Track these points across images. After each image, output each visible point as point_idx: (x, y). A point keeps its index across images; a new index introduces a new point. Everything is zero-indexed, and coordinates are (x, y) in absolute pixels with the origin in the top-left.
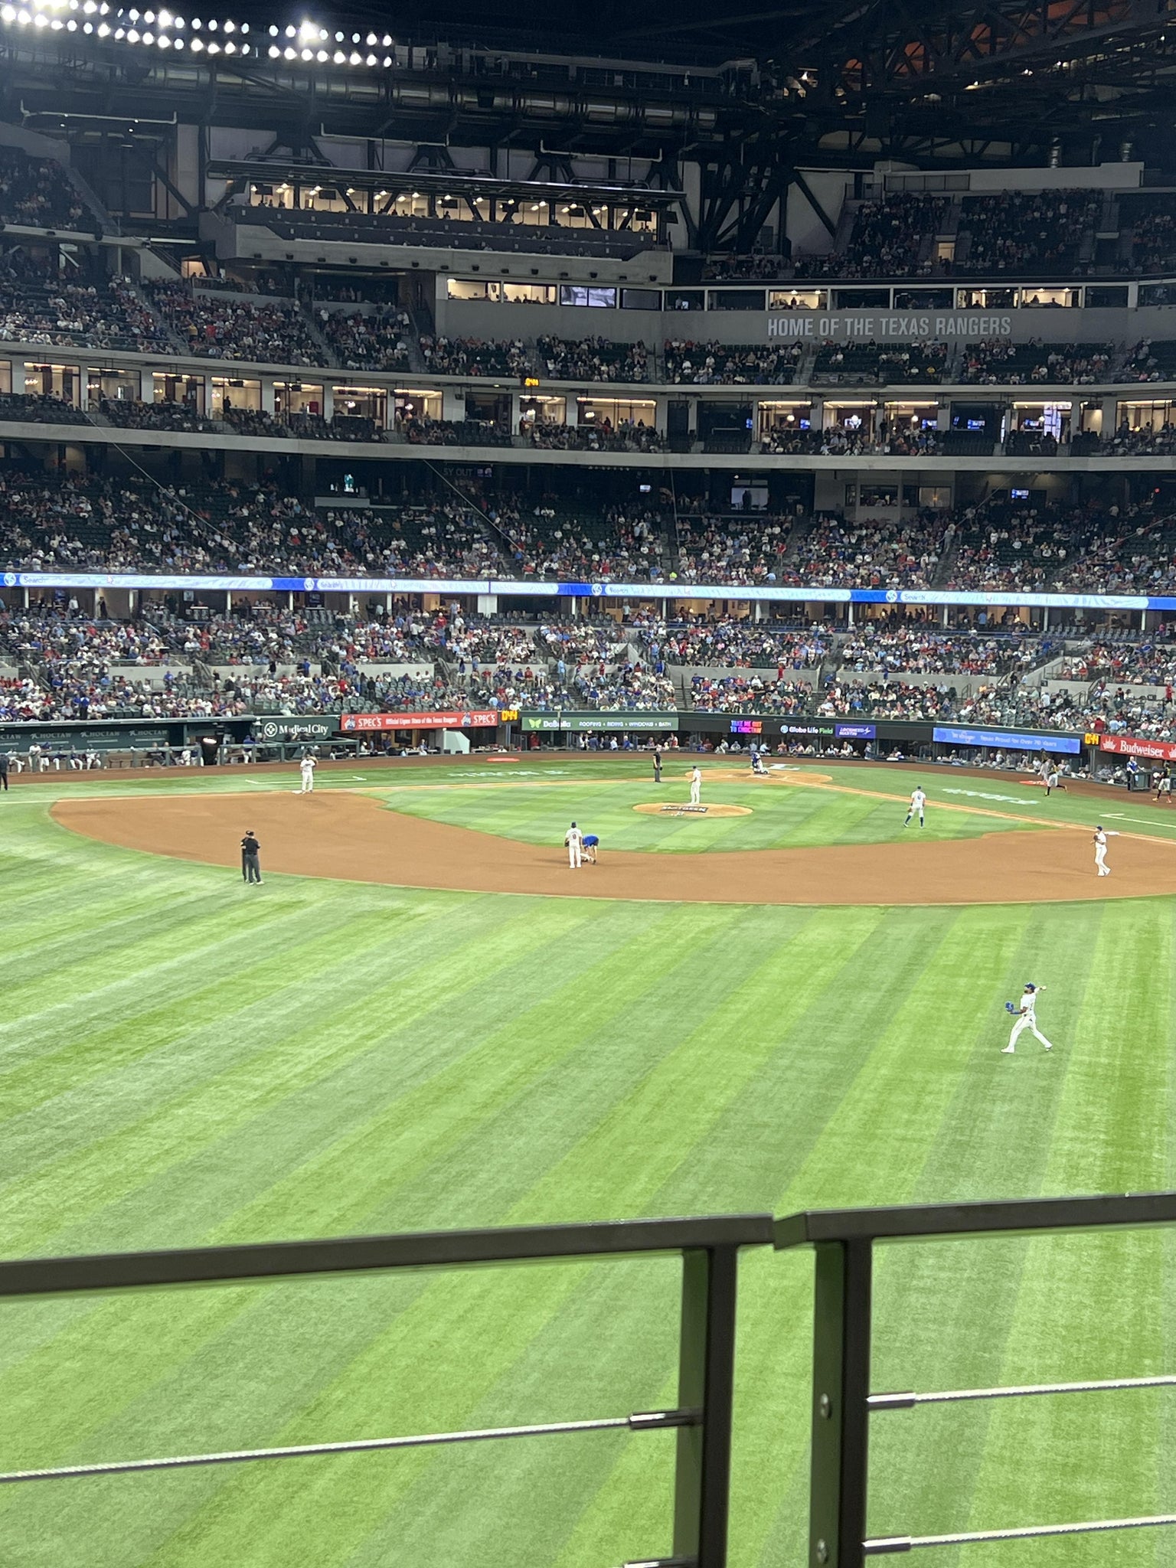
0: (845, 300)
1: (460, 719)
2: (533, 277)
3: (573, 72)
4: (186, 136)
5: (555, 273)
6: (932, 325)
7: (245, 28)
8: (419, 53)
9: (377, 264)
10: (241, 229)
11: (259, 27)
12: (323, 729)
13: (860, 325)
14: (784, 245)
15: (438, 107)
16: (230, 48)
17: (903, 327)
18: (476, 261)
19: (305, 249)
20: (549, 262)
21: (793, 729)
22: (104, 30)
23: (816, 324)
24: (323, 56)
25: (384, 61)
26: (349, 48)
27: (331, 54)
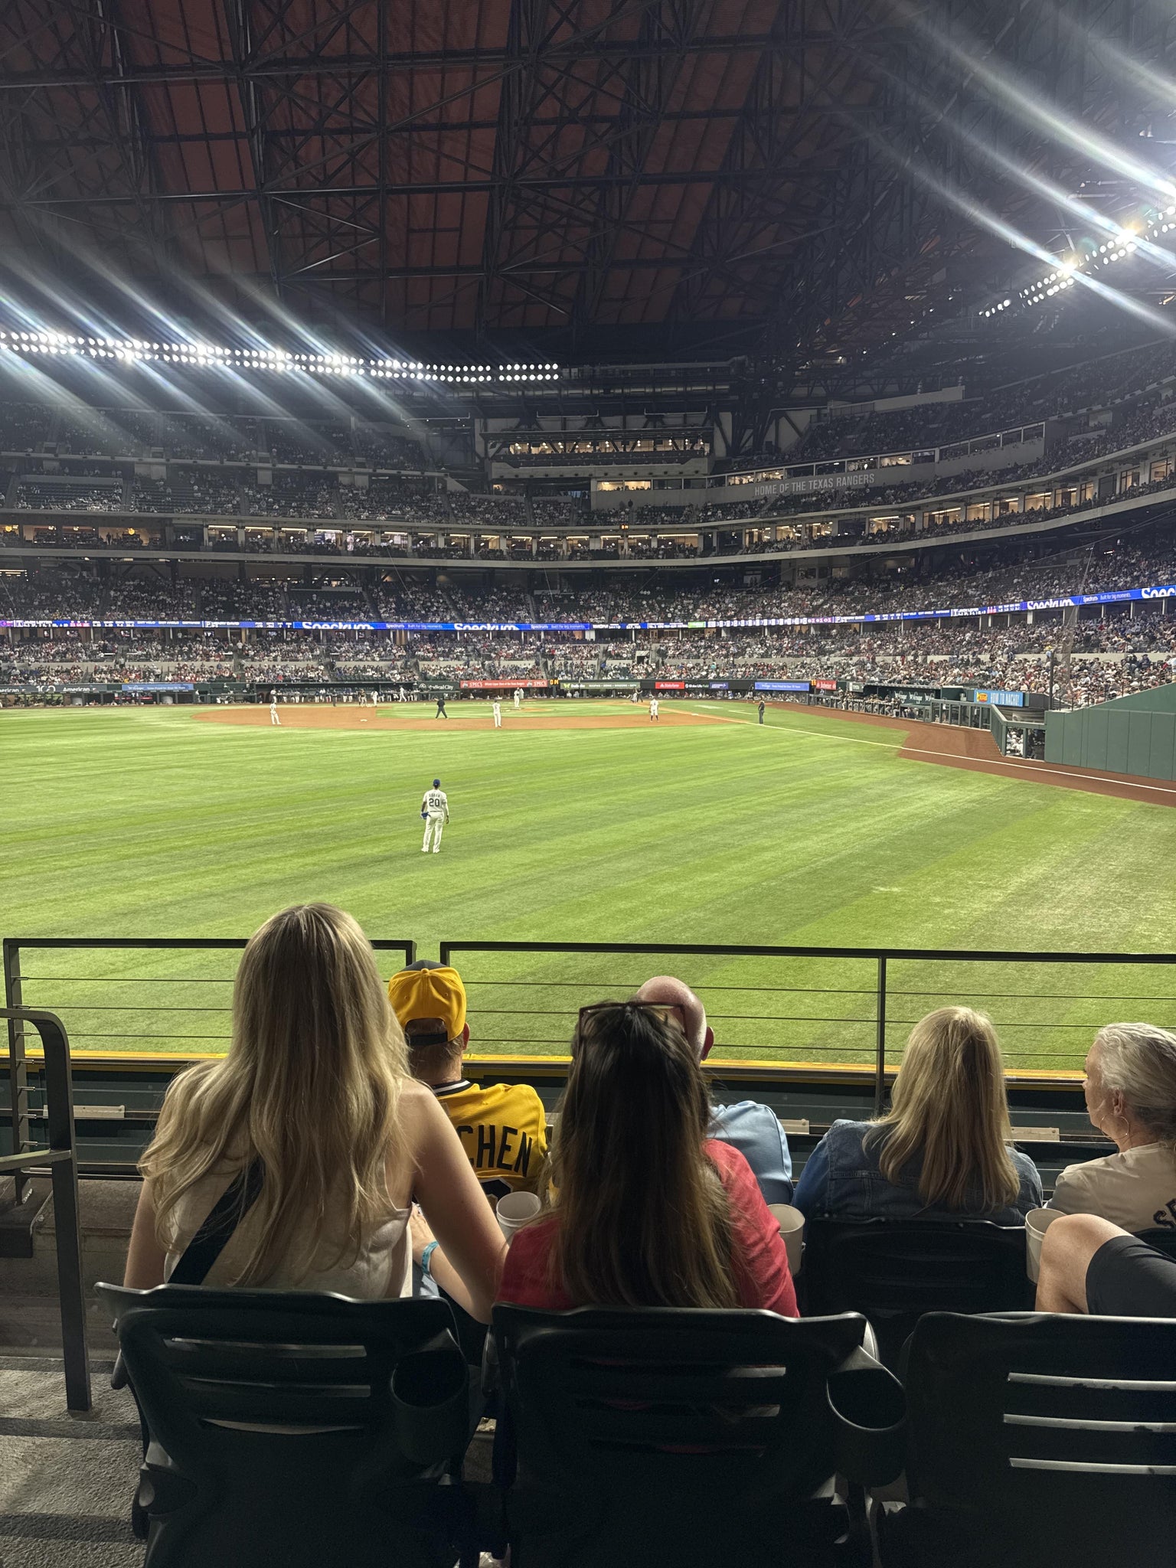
0: (794, 473)
1: (526, 683)
2: (636, 478)
3: (652, 372)
4: (478, 425)
5: (647, 473)
6: (834, 482)
7: (488, 368)
8: (574, 370)
9: (558, 476)
10: (495, 465)
11: (495, 367)
13: (799, 486)
14: (777, 449)
15: (587, 397)
16: (481, 379)
17: (820, 485)
18: (607, 471)
19: (525, 472)
20: (643, 468)
21: (691, 686)
22: (420, 376)
23: (778, 487)
24: (524, 378)
25: (556, 377)
26: (536, 372)
27: (528, 376)
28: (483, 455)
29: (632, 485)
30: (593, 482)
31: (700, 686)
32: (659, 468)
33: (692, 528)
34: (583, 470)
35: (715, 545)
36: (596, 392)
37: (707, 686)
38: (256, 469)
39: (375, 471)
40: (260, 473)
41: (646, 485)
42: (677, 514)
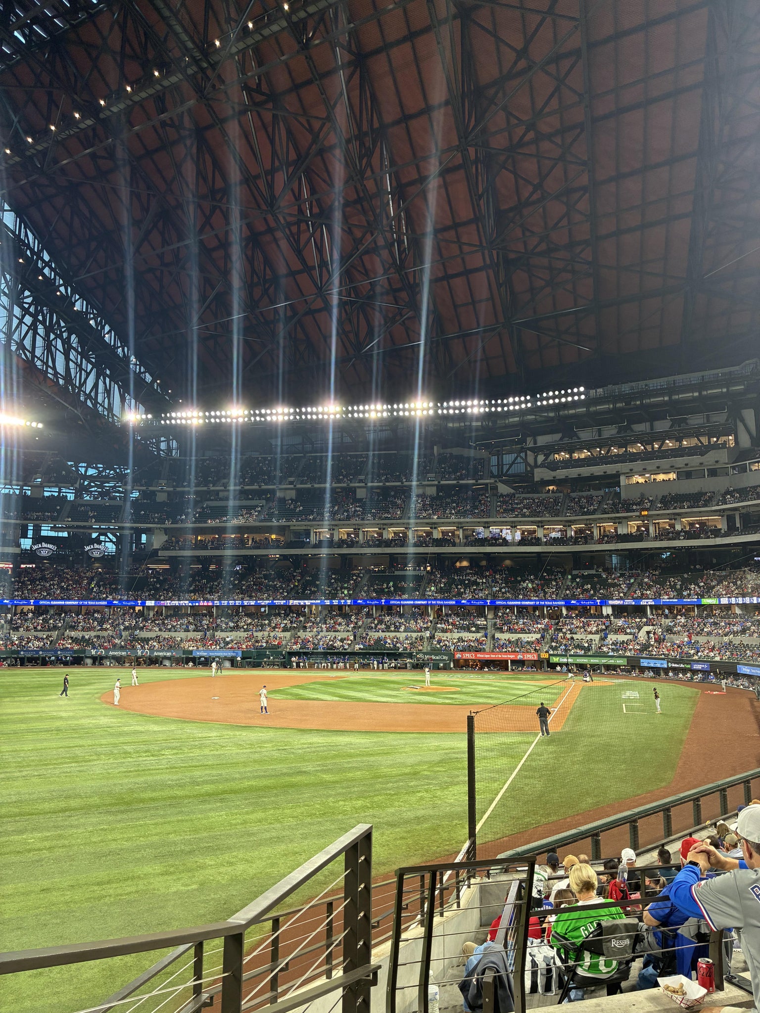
1: (516, 656)
2: (659, 470)
5: (668, 466)
7: (528, 398)
8: (599, 390)
9: (588, 474)
10: (536, 470)
11: (533, 396)
12: (445, 657)
15: (612, 411)
16: (524, 406)
18: (631, 467)
19: (561, 474)
20: (665, 463)
22: (476, 411)
24: (557, 401)
25: (583, 397)
26: (566, 395)
27: (560, 399)
28: (532, 464)
29: (661, 477)
30: (622, 478)
31: (682, 666)
32: (680, 461)
33: (712, 511)
34: (611, 469)
35: (738, 525)
36: (618, 405)
37: (689, 666)
38: (355, 488)
39: (439, 482)
40: (358, 490)
41: (672, 476)
42: (696, 499)
